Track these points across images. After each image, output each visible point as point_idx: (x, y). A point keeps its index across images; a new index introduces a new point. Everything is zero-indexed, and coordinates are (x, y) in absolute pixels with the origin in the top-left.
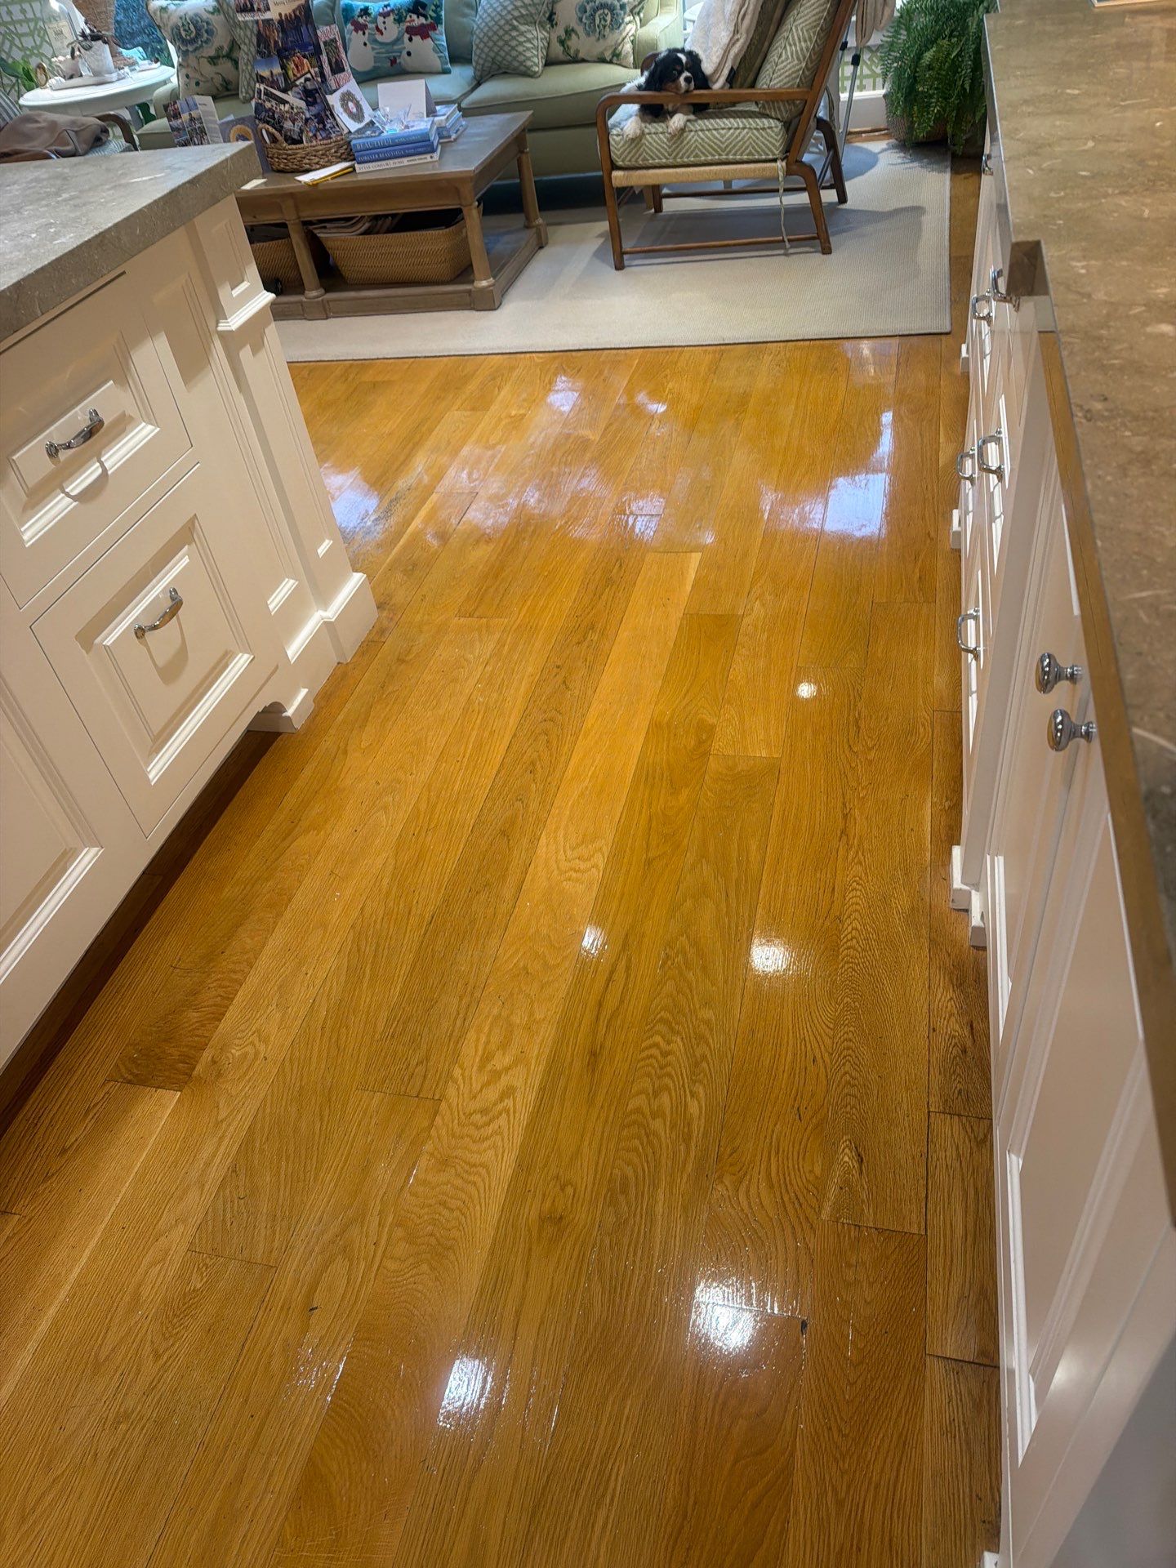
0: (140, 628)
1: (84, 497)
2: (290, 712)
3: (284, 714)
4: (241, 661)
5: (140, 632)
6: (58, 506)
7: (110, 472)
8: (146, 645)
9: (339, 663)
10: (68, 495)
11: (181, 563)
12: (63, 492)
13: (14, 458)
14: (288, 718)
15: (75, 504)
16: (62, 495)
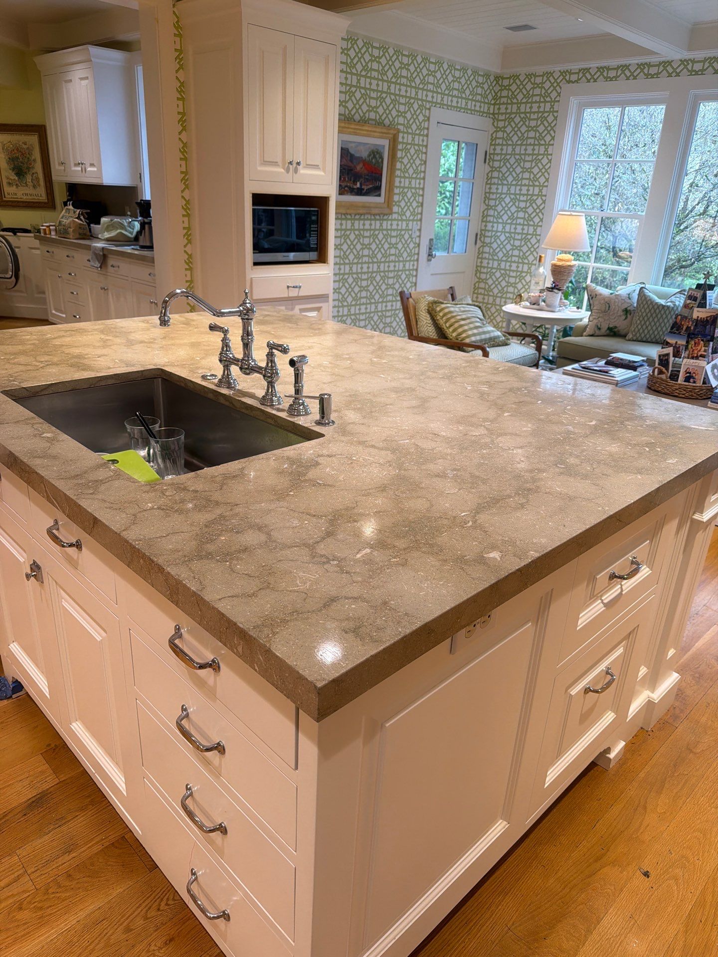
0: (589, 688)
1: (608, 605)
2: (612, 756)
3: (608, 755)
4: (609, 717)
5: (587, 690)
6: (596, 608)
7: (624, 593)
8: (584, 698)
9: (642, 728)
10: (602, 602)
11: (620, 651)
12: (601, 599)
13: (598, 577)
14: (610, 759)
15: (604, 608)
16: (600, 601)
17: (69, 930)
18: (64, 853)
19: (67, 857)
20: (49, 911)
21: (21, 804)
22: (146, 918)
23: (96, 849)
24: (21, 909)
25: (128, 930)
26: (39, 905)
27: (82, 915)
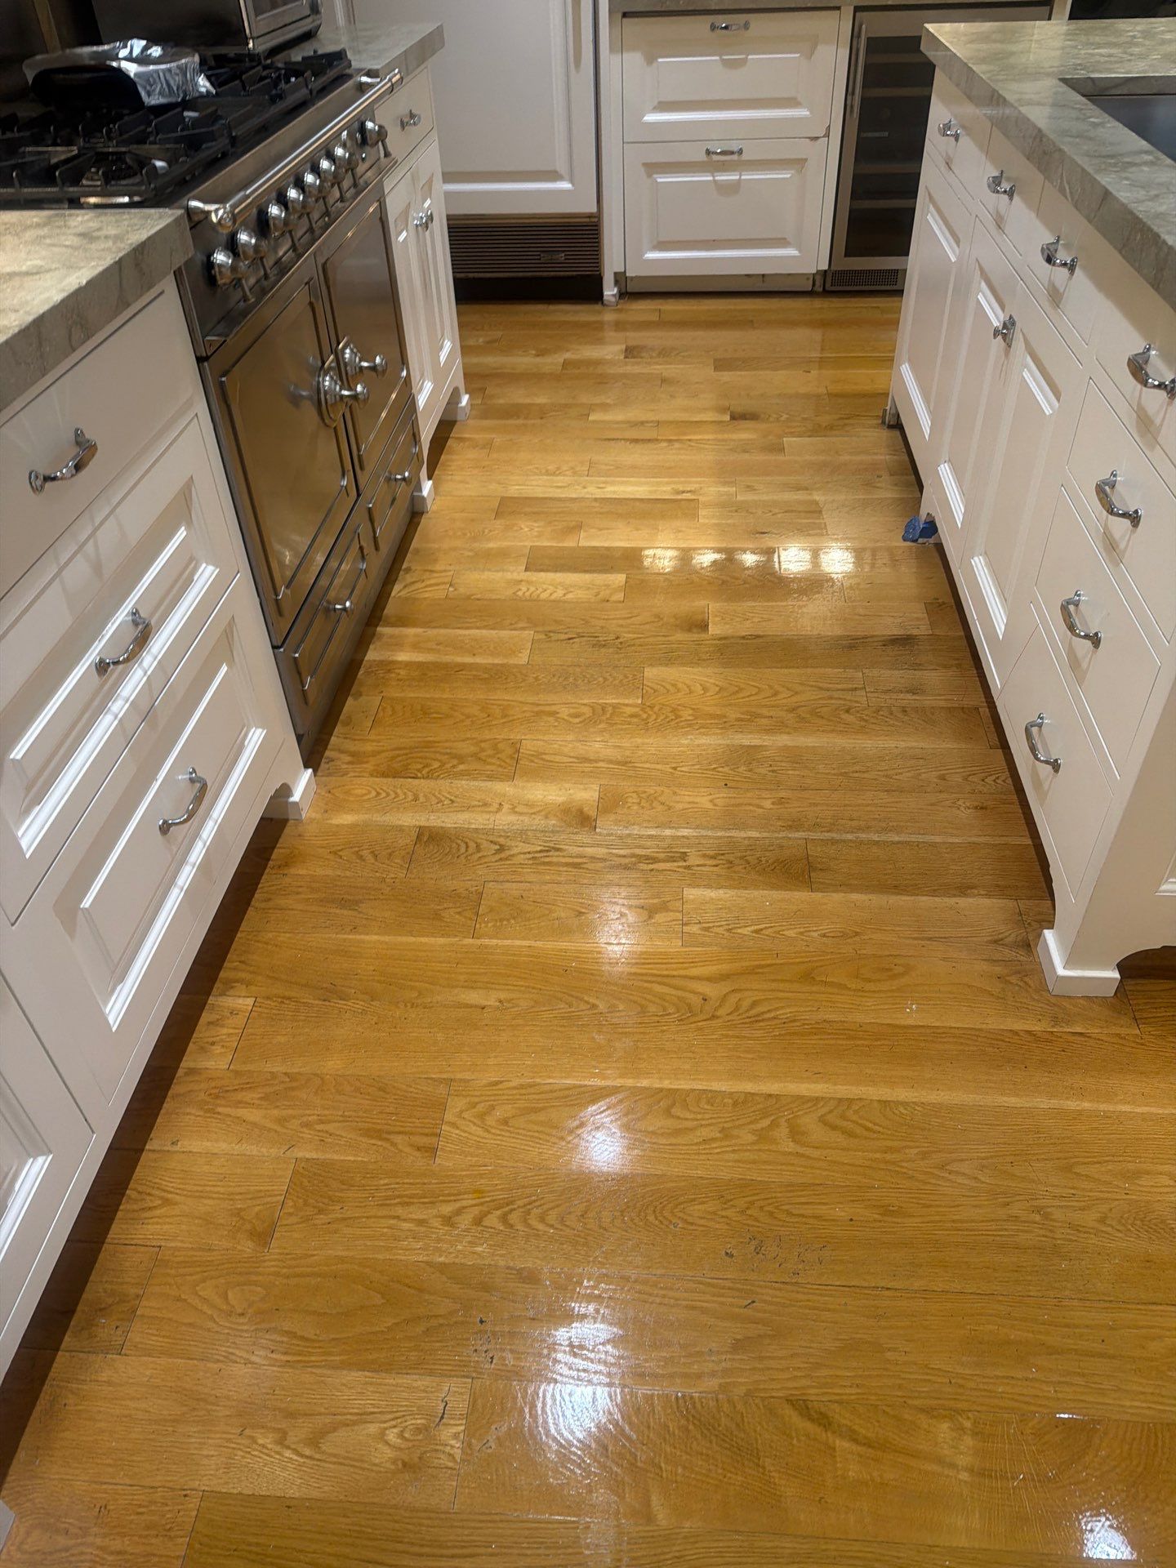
17: (885, 748)
18: (908, 692)
19: (909, 696)
20: (871, 726)
21: (884, 636)
22: (966, 779)
23: (943, 704)
24: (847, 711)
25: (943, 778)
26: (867, 718)
27: (903, 744)
